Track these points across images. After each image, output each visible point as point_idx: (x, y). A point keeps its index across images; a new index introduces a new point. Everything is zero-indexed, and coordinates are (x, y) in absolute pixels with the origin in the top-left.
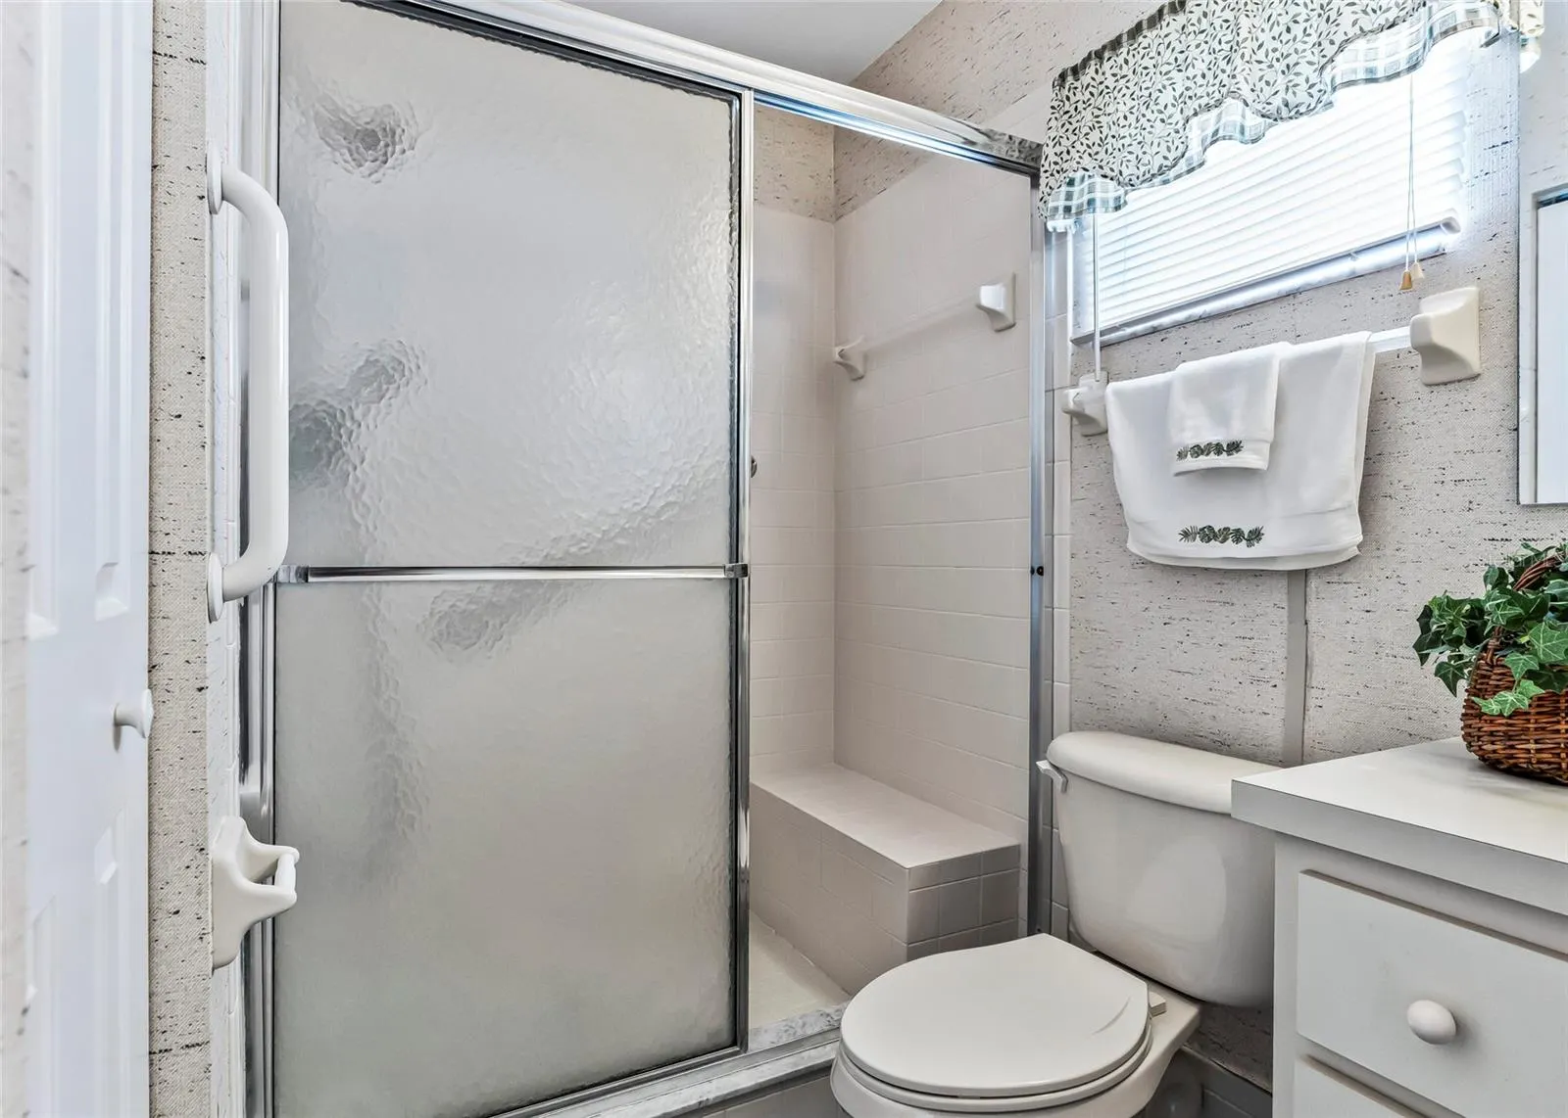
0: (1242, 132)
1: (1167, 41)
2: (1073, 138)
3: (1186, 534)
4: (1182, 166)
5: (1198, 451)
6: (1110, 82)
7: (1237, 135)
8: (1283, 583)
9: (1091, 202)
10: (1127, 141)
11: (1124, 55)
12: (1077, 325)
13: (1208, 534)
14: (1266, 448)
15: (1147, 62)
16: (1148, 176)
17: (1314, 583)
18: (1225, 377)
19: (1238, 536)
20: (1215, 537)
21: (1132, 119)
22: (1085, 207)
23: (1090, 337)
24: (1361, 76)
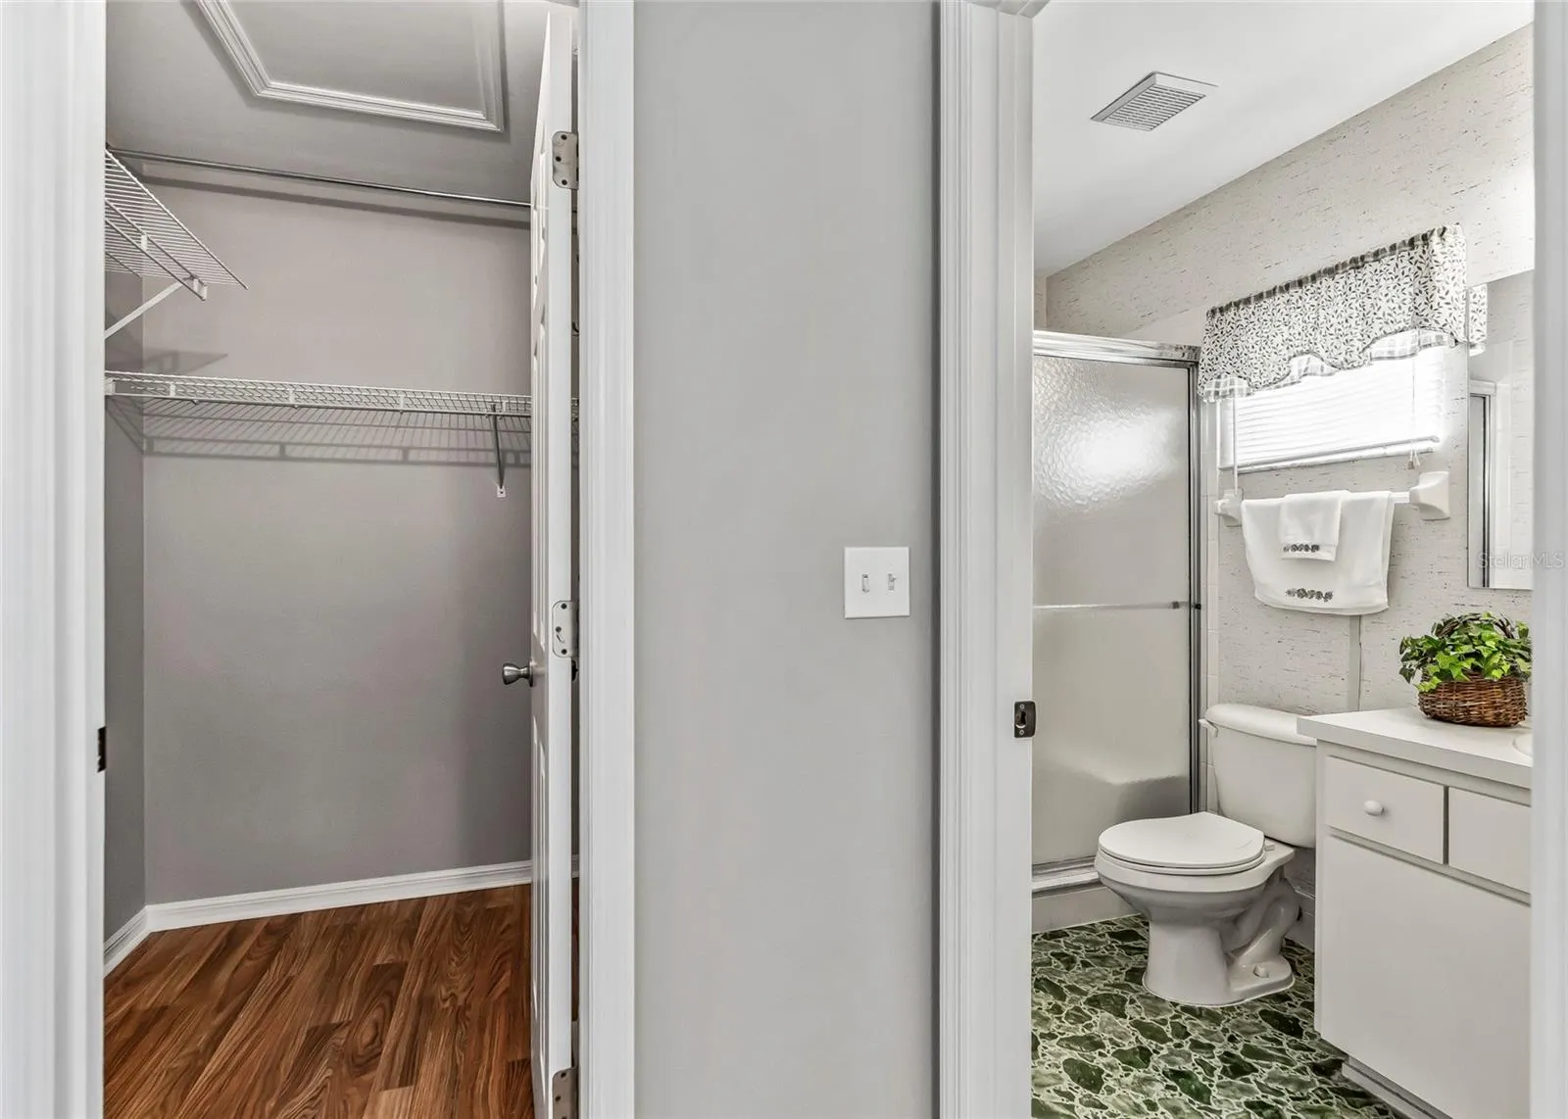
0: (1322, 370)
1: (1278, 308)
2: (1220, 350)
3: (1289, 593)
4: (1288, 380)
5: (1295, 548)
6: (1244, 322)
7: (1319, 372)
8: (1347, 623)
9: (1231, 391)
10: (1254, 361)
11: (1252, 309)
12: (1223, 458)
13: (1302, 593)
14: (1334, 550)
15: (1265, 317)
16: (1267, 383)
17: (1365, 622)
18: (1312, 506)
19: (1319, 596)
20: (1306, 595)
21: (1257, 348)
22: (1228, 393)
23: (1232, 468)
24: (1386, 355)
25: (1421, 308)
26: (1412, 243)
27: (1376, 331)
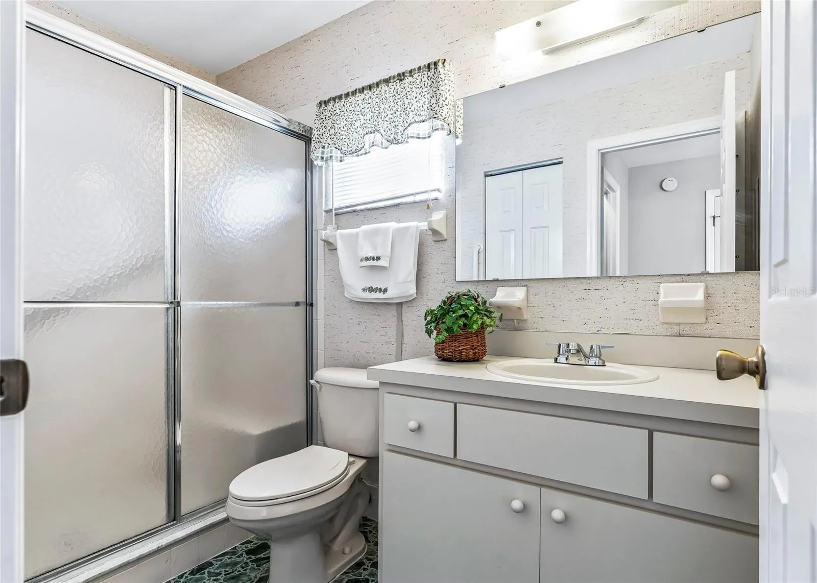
0: (382, 144)
1: (358, 102)
2: (324, 130)
3: (364, 290)
4: (363, 151)
5: (367, 259)
6: (338, 111)
7: (380, 145)
8: (395, 307)
9: (331, 157)
10: (344, 137)
11: (343, 103)
12: (326, 205)
13: (371, 290)
14: (388, 259)
15: (351, 108)
16: (351, 152)
17: (404, 307)
18: (376, 232)
19: (380, 290)
20: (373, 291)
21: (346, 128)
22: (329, 158)
23: (331, 211)
24: (415, 136)
25: (433, 106)
26: (429, 67)
27: (410, 120)
